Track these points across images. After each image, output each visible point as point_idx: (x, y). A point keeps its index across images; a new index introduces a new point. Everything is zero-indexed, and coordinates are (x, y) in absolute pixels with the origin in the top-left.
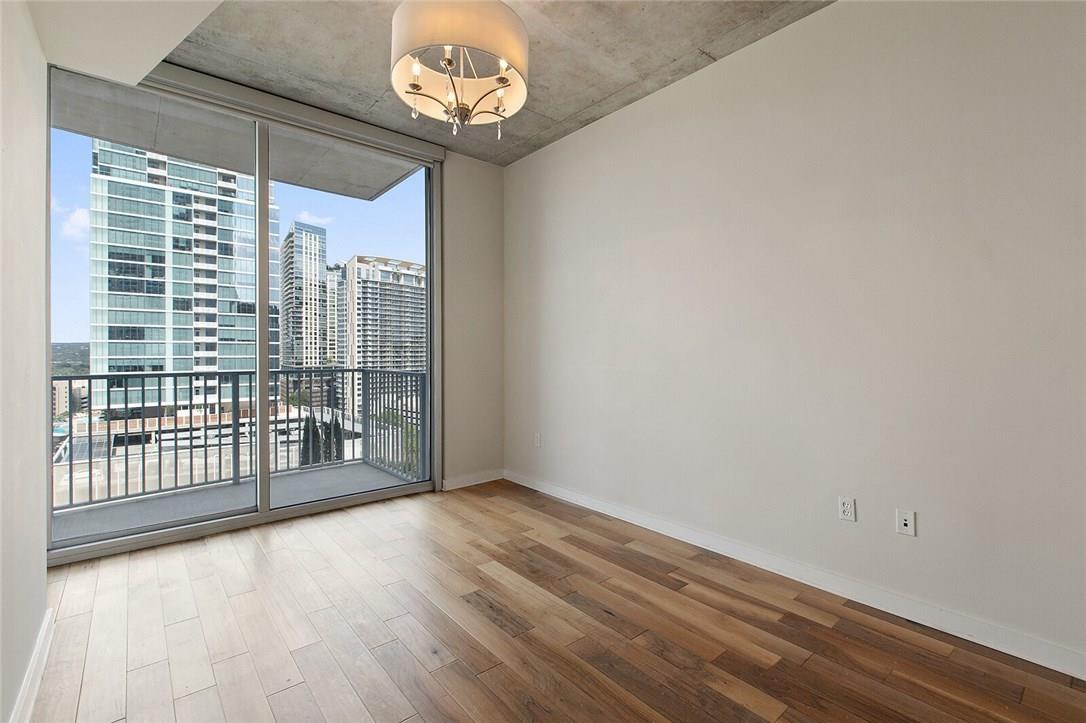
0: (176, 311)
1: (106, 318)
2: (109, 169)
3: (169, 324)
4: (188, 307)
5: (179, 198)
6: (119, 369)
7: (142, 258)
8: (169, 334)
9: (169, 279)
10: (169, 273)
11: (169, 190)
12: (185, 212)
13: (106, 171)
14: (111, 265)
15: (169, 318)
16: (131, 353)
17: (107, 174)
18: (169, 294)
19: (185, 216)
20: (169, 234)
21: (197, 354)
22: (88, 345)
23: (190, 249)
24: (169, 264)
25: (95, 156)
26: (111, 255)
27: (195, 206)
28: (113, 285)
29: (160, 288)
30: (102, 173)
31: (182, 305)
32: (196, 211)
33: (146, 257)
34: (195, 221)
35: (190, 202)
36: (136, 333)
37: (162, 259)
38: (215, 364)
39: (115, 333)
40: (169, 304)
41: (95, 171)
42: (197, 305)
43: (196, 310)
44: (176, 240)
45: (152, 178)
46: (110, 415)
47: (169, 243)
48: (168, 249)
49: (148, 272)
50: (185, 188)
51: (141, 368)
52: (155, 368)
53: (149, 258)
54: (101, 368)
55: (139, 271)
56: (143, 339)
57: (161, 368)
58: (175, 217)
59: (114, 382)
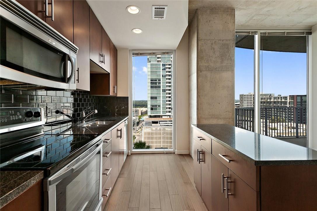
1: (150, 95)
2: (150, 61)
3: (161, 96)
4: (165, 91)
5: (164, 65)
6: (152, 106)
7: (156, 80)
8: (161, 97)
9: (161, 85)
10: (161, 83)
11: (161, 63)
12: (164, 68)
13: (150, 62)
14: (151, 83)
15: (161, 94)
16: (155, 102)
18: (161, 88)
19: (164, 69)
20: (161, 74)
21: (167, 103)
22: (147, 101)
23: (165, 77)
25: (148, 59)
26: (151, 80)
27: (167, 66)
28: (152, 87)
29: (159, 87)
31: (164, 91)
32: (167, 68)
34: (167, 70)
35: (165, 66)
36: (156, 98)
37: (160, 80)
38: (170, 105)
39: (152, 98)
40: (161, 91)
41: (148, 62)
42: (167, 91)
43: (167, 92)
44: (163, 75)
45: (158, 61)
46: (151, 117)
47: (161, 76)
48: (161, 78)
49: (157, 83)
50: (164, 62)
51: (156, 106)
52: (159, 106)
53: (158, 80)
54: (149, 106)
55: (156, 83)
56: (156, 99)
57: (160, 106)
58: (162, 70)
59: (152, 109)
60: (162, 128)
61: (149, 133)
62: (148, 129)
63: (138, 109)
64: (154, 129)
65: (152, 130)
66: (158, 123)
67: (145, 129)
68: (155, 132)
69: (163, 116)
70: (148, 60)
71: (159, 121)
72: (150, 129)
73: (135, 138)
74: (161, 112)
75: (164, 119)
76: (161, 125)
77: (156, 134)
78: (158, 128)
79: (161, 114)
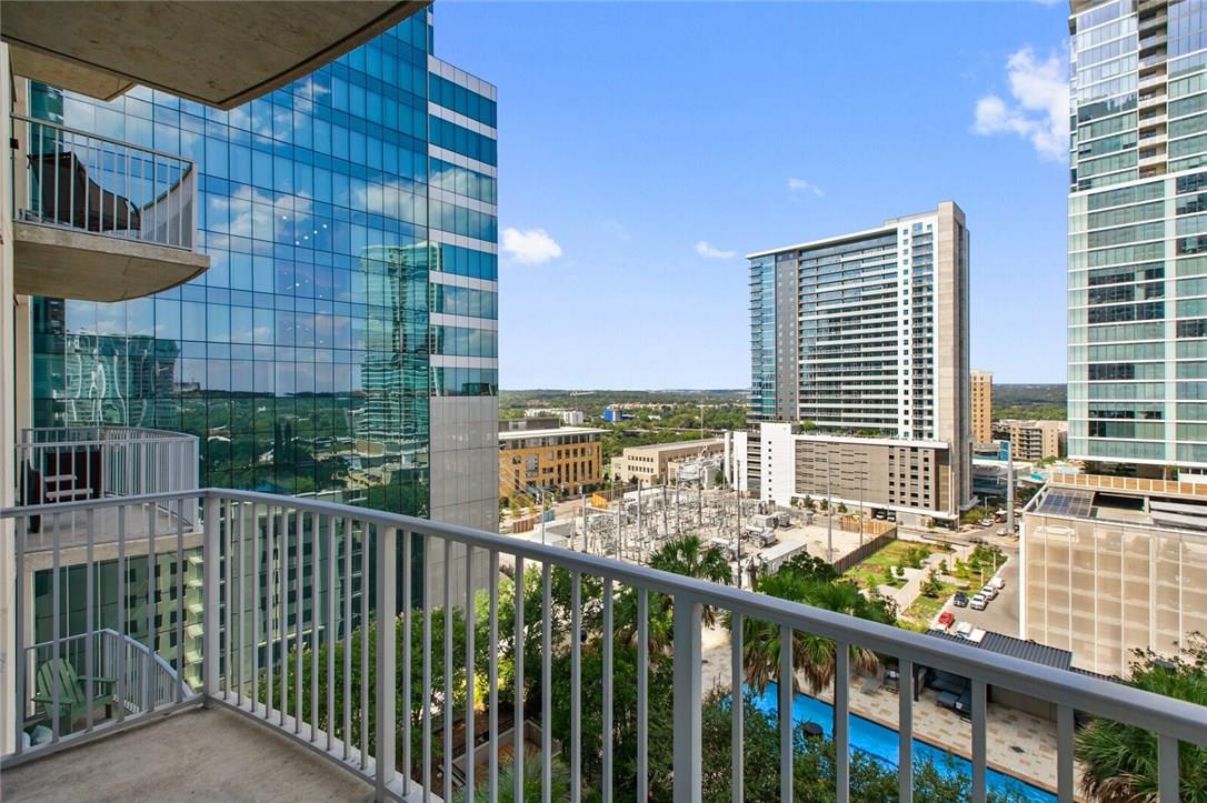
0: (1181, 339)
1: (1085, 355)
2: (1089, 181)
3: (1170, 357)
5: (1186, 184)
6: (1101, 414)
7: (1131, 277)
8: (1170, 370)
9: (1170, 298)
10: (1170, 289)
11: (1170, 179)
12: (1196, 199)
13: (1087, 184)
14: (1092, 294)
15: (1171, 349)
16: (1114, 395)
17: (1089, 188)
18: (1171, 317)
20: (1170, 237)
22: (1064, 388)
24: (1170, 277)
25: (1074, 171)
26: (1092, 281)
28: (1094, 316)
29: (1157, 311)
30: (1081, 189)
31: (1191, 329)
33: (1137, 275)
36: (1126, 371)
37: (1160, 273)
39: (1096, 372)
40: (1171, 330)
41: (1074, 190)
44: (1181, 246)
45: (1144, 171)
46: (1092, 469)
47: (1170, 249)
48: (1170, 256)
49: (1140, 292)
50: (1196, 166)
51: (1131, 414)
52: (1150, 415)
53: (1143, 273)
54: (1079, 413)
55: (1127, 293)
56: (1132, 378)
57: (1159, 415)
58: (1180, 211)
59: (1097, 429)
60: (1161, 538)
61: (1060, 553)
62: (1062, 531)
63: (1039, 424)
64: (1100, 533)
65: (1086, 537)
66: (1146, 508)
67: (1040, 528)
68: (1103, 550)
69: (1186, 470)
70: (1074, 181)
71: (1152, 498)
72: (1073, 531)
73: (999, 563)
74: (1170, 451)
75: (1187, 488)
76: (1157, 522)
77: (1112, 562)
78: (1129, 537)
79: (1169, 460)
